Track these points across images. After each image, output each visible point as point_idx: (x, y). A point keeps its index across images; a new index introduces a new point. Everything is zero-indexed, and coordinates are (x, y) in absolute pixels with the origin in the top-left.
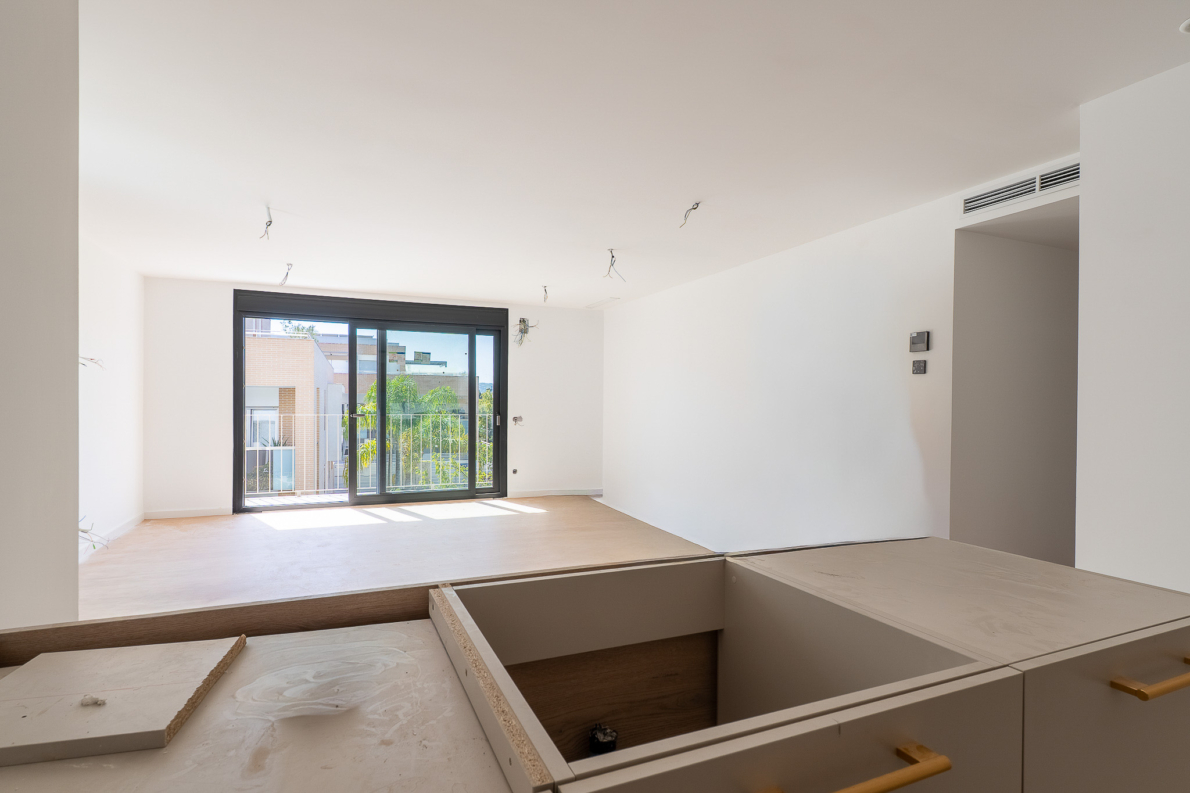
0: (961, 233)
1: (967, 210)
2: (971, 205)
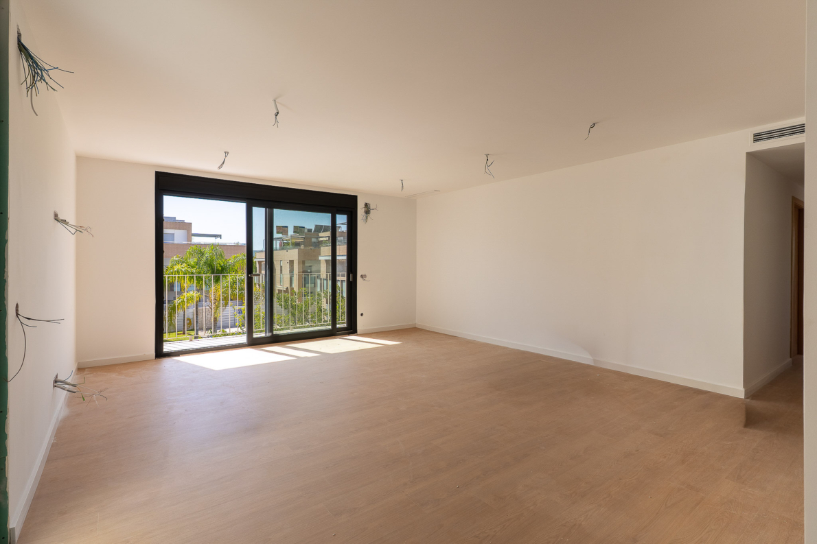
0: (751, 156)
1: (755, 141)
2: (758, 137)
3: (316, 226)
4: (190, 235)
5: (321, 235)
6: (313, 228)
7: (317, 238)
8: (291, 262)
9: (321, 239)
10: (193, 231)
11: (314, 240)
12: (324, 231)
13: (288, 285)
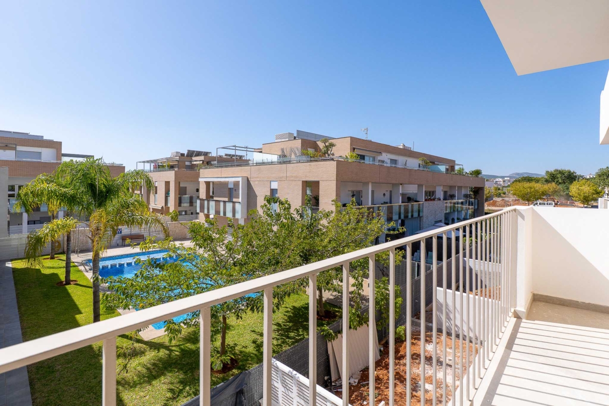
3: (189, 151)
4: (60, 155)
5: (194, 158)
6: (186, 153)
7: (191, 162)
8: (167, 184)
9: (195, 163)
10: (63, 152)
11: (187, 163)
12: (195, 156)
13: (164, 205)
